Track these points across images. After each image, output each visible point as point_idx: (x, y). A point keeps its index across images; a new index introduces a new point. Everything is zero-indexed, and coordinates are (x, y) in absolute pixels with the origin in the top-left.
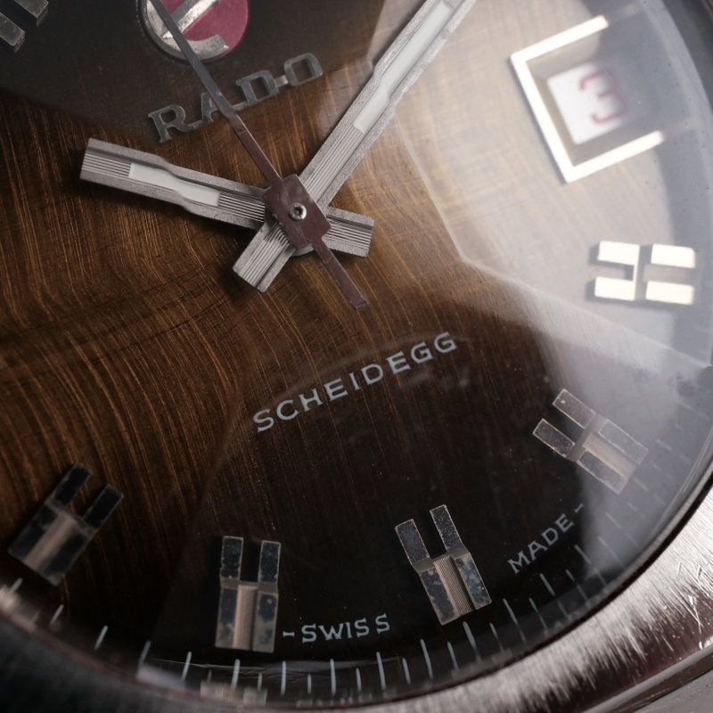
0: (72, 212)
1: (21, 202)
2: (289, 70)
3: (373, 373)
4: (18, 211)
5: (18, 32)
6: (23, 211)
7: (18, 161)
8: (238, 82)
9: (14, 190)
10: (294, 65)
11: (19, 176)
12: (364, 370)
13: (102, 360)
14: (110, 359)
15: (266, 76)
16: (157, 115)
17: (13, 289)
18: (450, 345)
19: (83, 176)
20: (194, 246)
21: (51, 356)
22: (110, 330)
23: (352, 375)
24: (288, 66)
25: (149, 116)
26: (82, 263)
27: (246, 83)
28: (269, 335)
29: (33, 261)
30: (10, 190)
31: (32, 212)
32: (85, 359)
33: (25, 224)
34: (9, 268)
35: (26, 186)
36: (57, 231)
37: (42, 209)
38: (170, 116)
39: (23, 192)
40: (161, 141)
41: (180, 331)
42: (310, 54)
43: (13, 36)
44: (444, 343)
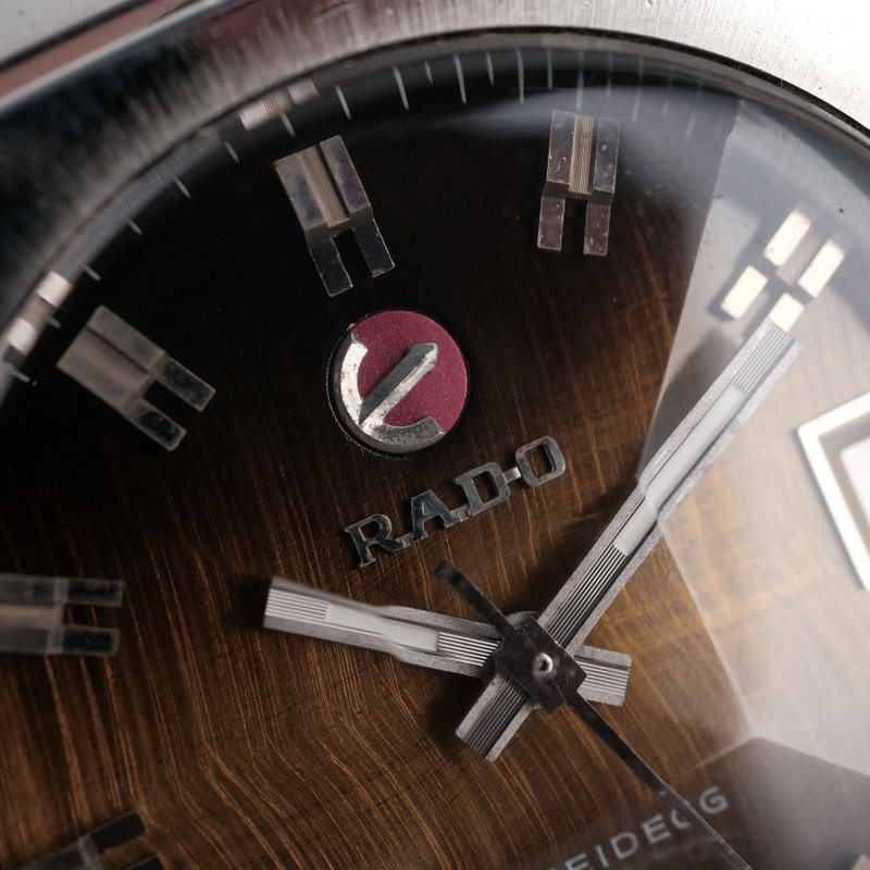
0: (250, 663)
1: (185, 652)
2: (522, 460)
3: (624, 845)
4: (183, 667)
5: (177, 432)
6: (188, 665)
7: (180, 601)
8: (458, 480)
9: (176, 639)
10: (528, 453)
11: (182, 619)
12: (614, 842)
13: (292, 853)
14: (302, 851)
15: (493, 469)
16: (356, 529)
17: (179, 769)
18: (718, 803)
19: (268, 624)
20: (404, 697)
21: (228, 852)
22: (301, 813)
23: (599, 849)
24: (519, 455)
25: (346, 530)
26: (264, 728)
27: (467, 481)
28: (499, 805)
29: (202, 731)
30: (171, 638)
31: (199, 666)
32: (272, 853)
33: (192, 682)
34: (172, 741)
35: (191, 634)
36: (233, 688)
37: (212, 661)
38: (372, 530)
39: (187, 641)
40: (362, 565)
41: (389, 808)
42: (549, 438)
43: (170, 438)
44: (713, 801)
